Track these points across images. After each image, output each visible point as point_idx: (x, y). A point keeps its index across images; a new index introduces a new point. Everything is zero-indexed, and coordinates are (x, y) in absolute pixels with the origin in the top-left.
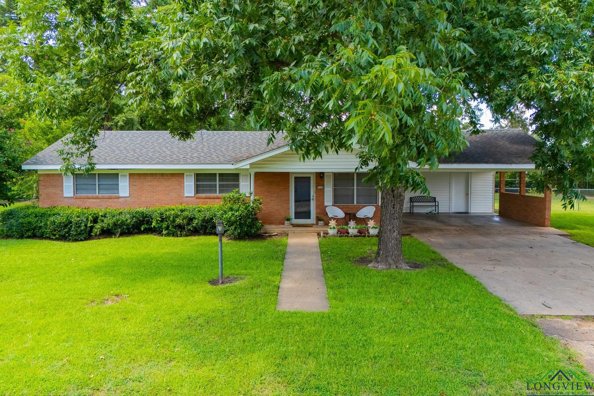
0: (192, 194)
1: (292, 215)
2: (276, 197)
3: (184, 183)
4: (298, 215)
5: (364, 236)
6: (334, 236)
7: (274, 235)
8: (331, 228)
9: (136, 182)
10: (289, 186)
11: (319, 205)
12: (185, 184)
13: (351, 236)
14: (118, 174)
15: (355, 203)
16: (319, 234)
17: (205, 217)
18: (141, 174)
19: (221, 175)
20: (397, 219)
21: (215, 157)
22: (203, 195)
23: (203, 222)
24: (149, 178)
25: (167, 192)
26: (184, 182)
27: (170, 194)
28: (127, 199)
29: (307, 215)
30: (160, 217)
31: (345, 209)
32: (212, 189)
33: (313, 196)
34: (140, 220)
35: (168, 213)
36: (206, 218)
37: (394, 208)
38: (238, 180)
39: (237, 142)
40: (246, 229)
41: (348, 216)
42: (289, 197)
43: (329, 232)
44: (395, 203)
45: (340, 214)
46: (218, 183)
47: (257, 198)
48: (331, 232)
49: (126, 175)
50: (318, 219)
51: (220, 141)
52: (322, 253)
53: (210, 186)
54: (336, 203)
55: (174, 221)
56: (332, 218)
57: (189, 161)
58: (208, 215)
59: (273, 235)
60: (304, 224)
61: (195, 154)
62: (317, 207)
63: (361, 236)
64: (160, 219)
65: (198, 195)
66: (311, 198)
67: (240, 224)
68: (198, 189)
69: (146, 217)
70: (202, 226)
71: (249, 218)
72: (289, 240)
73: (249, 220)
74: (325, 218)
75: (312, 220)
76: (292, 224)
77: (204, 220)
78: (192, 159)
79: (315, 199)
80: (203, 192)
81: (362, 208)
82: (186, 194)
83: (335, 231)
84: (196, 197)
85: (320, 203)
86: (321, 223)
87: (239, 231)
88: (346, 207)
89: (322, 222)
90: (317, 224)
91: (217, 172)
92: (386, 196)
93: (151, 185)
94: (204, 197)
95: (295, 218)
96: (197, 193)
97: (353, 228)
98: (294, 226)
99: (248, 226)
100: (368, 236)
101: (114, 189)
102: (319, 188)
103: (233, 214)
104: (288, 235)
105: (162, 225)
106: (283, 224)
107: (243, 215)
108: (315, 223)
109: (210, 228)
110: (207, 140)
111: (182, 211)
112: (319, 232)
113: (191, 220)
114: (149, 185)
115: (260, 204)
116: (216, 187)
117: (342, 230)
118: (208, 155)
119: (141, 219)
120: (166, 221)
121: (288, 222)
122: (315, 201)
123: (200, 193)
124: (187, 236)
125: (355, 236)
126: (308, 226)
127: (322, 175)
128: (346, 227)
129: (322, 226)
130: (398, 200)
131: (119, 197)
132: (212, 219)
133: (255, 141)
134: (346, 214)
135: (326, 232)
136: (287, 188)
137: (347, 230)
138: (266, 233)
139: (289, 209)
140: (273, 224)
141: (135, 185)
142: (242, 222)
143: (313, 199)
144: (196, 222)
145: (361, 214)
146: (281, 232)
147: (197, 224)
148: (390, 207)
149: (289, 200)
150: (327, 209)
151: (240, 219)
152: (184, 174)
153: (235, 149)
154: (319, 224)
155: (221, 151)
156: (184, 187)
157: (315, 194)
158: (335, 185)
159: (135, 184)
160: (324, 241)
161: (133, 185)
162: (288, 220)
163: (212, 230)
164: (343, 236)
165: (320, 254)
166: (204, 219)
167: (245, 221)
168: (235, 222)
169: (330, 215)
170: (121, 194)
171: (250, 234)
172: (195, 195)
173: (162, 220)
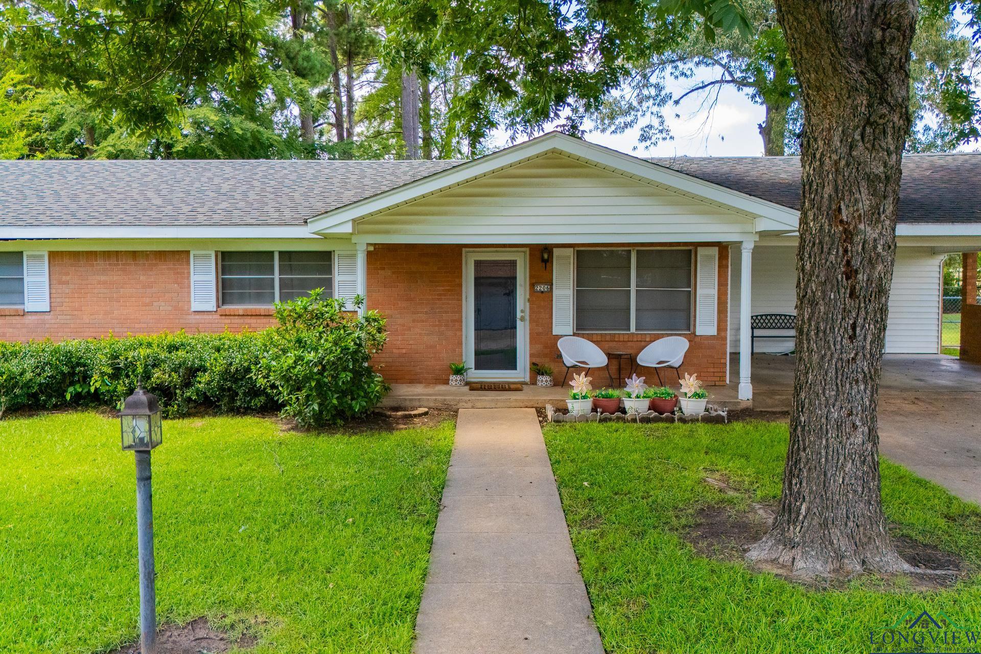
0: (211, 306)
1: (470, 359)
2: (426, 313)
3: (189, 277)
4: (484, 360)
5: (672, 421)
6: (584, 419)
7: (420, 415)
8: (575, 398)
9: (67, 274)
10: (460, 285)
11: (538, 334)
12: (193, 278)
13: (634, 420)
14: (21, 254)
15: (633, 329)
16: (540, 412)
17: (231, 364)
18: (79, 252)
19: (286, 256)
20: (866, 384)
21: (273, 210)
22: (239, 308)
23: (226, 380)
24: (100, 263)
25: (148, 300)
26: (189, 273)
27: (155, 304)
28: (47, 317)
29: (508, 360)
30: (111, 365)
31: (607, 345)
32: (262, 292)
33: (522, 311)
34: (62, 373)
35: (131, 354)
36: (233, 369)
37: (852, 338)
38: (329, 270)
39: (335, 180)
40: (335, 402)
41: (615, 362)
42: (460, 312)
43: (570, 407)
44: (860, 321)
45: (597, 357)
46: (277, 276)
47: (373, 313)
48: (578, 408)
49: (42, 256)
50: (537, 370)
51: (295, 178)
52: (561, 484)
53: (260, 284)
54: (582, 327)
55: (147, 376)
56: (574, 366)
57: (201, 218)
58: (238, 359)
59: (415, 416)
60: (499, 383)
61: (224, 203)
62: (534, 338)
63: (662, 420)
64: (110, 371)
65: (225, 307)
66: (519, 315)
67: (319, 384)
68: (226, 293)
69: (78, 364)
70: (221, 388)
71: (345, 369)
72: (458, 431)
73: (346, 376)
74: (554, 367)
75: (521, 372)
76: (467, 384)
77: (226, 374)
78: (210, 214)
79: (527, 318)
80: (242, 299)
81: (651, 341)
82: (195, 306)
83: (588, 405)
84: (219, 313)
85: (540, 330)
86: (543, 380)
87: (316, 407)
88: (608, 338)
89: (548, 378)
90: (533, 382)
91: (276, 248)
92: (824, 292)
93: (105, 283)
94: (241, 313)
95: (477, 368)
96: (224, 303)
97: (638, 397)
98: (476, 387)
99: (344, 393)
100: (683, 420)
101: (13, 292)
102: (538, 288)
103: (301, 358)
104: (455, 414)
105: (116, 387)
106: (446, 382)
107: (328, 361)
108: (528, 379)
109: (245, 394)
110: (265, 177)
111: (173, 348)
112: (540, 405)
113: (192, 372)
114: (99, 283)
115: (379, 330)
116: (273, 287)
117: (604, 402)
118: (256, 205)
119: (65, 369)
120: (128, 376)
121: (458, 377)
122: (527, 323)
123: (231, 303)
124: (183, 415)
125: (645, 420)
126: (510, 390)
127: (546, 256)
128: (615, 393)
129: (546, 387)
130: (870, 308)
131: (24, 314)
132: (248, 370)
133: (379, 179)
134: (610, 356)
135: (560, 405)
136: (456, 289)
137: (620, 400)
138: (397, 409)
139: (460, 343)
140: (420, 383)
141: (67, 283)
142: (326, 380)
143: (522, 319)
144: (204, 378)
145: (648, 357)
146: (439, 405)
147: (208, 383)
148: (839, 336)
149: (460, 321)
150: (560, 344)
151: (321, 373)
152: (188, 252)
153: (326, 194)
154: (539, 384)
155: (292, 199)
156: (189, 287)
157: (528, 304)
158: (580, 282)
159: (64, 278)
160: (562, 437)
161: (61, 283)
162: (459, 371)
163: (250, 402)
164: (610, 419)
165: (554, 487)
166: (227, 371)
167: (335, 378)
168: (307, 379)
169: (569, 361)
170: (29, 306)
171: (348, 414)
172: (218, 306)
173: (117, 374)
